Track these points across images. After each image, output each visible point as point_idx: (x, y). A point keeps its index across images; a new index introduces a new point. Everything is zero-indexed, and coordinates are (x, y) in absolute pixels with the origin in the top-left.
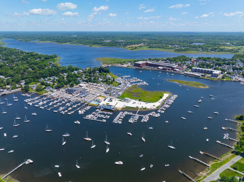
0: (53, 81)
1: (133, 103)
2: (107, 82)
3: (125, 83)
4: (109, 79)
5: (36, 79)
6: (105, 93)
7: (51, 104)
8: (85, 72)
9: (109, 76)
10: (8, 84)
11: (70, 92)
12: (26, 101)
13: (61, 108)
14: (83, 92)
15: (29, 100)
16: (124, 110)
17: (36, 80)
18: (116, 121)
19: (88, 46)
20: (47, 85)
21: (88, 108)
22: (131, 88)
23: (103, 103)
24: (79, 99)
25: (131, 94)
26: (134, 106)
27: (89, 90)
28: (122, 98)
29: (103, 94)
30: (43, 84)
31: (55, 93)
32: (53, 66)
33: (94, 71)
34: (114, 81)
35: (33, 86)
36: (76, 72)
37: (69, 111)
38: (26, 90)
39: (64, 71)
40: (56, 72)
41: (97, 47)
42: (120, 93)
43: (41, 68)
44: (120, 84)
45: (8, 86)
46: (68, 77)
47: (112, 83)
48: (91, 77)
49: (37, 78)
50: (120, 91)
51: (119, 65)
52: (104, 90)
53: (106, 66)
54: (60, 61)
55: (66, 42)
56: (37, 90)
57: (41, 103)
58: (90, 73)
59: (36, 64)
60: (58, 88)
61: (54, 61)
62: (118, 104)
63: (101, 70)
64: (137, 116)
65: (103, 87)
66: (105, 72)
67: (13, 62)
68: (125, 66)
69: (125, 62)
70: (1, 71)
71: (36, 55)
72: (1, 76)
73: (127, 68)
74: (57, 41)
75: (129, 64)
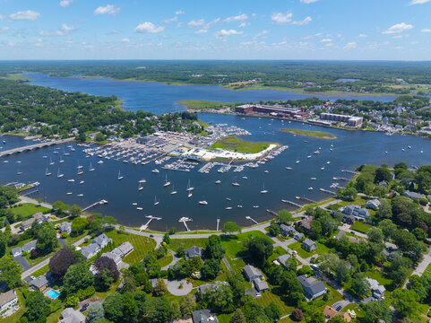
0: (117, 130)
1: (224, 154)
2: (193, 130)
3: (217, 131)
4: (197, 127)
5: (93, 126)
6: (190, 143)
7: (118, 154)
8: (161, 119)
9: (195, 123)
10: (56, 133)
11: (142, 142)
12: (86, 151)
13: (132, 159)
14: (159, 142)
15: (89, 150)
16: (212, 161)
17: (94, 128)
18: (201, 170)
19: (165, 84)
20: (109, 134)
21: (167, 158)
22: (226, 138)
23: (186, 153)
24: (155, 149)
25: (225, 144)
26: (228, 156)
27: (167, 139)
28: (212, 149)
29: (186, 145)
30: (104, 132)
31: (122, 143)
32: (114, 111)
33: (175, 117)
34: (203, 129)
35: (92, 136)
36: (149, 119)
37: (144, 161)
38: (83, 140)
39: (131, 117)
40: (119, 118)
41: (179, 84)
42: (210, 143)
43: (96, 113)
44: (212, 133)
45: (56, 136)
46: (137, 123)
47: (199, 132)
48: (169, 124)
49: (95, 125)
50: (210, 141)
51: (213, 110)
52: (189, 140)
53: (193, 111)
54: (123, 105)
55: (129, 78)
56: (97, 139)
57: (105, 153)
58: (169, 120)
59: (89, 108)
60: (126, 137)
61: (114, 105)
62: (206, 154)
63: (185, 116)
64: (229, 167)
65: (188, 137)
66: (191, 119)
67: (53, 105)
68: (222, 111)
69: (221, 107)
70: (41, 116)
71: (85, 96)
72: (43, 124)
73: (225, 114)
74: (113, 77)
75: (229, 109)
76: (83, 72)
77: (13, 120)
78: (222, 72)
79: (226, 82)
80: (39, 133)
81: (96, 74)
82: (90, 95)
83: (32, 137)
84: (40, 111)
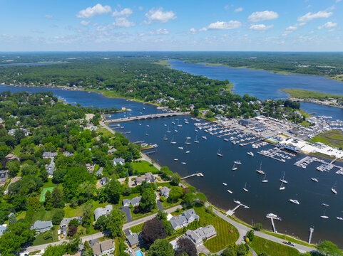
0: (225, 110)
1: (326, 150)
2: (294, 119)
3: (321, 124)
4: (298, 116)
5: (205, 104)
6: (290, 132)
7: (221, 132)
8: (264, 104)
9: (297, 112)
10: (178, 107)
11: (244, 124)
12: (196, 124)
13: (232, 138)
14: (260, 126)
15: (199, 124)
16: (311, 155)
17: (206, 106)
18: (298, 163)
19: (272, 72)
20: (217, 113)
21: (265, 144)
22: (330, 132)
23: (283, 142)
24: (254, 133)
25: (327, 139)
26: (330, 154)
27: (267, 125)
28: (312, 142)
29: (285, 133)
30: (213, 111)
31: (226, 122)
32: (225, 93)
33: (277, 105)
34: (304, 119)
35: (203, 112)
36: (253, 103)
38: (195, 115)
39: (237, 100)
40: (228, 100)
41: (285, 73)
42: (311, 136)
43: (211, 93)
44: (314, 125)
45: (178, 109)
46: (242, 106)
47: (301, 122)
48: (272, 110)
49: (207, 103)
50: (311, 133)
51: (317, 101)
52: (288, 129)
53: (296, 100)
54: (233, 89)
55: (242, 66)
56: (207, 116)
57: (211, 129)
58: (271, 106)
59: (206, 89)
60: (230, 117)
61: (226, 88)
62: (304, 147)
63: (288, 104)
64: (330, 166)
65: (288, 125)
66: (293, 107)
67: (181, 84)
68: (327, 103)
69: (326, 98)
70: (171, 92)
71: (206, 79)
72: (171, 98)
73: (329, 106)
74: (229, 65)
75: (335, 101)
76: (208, 60)
77: (153, 93)
78: (330, 63)
79: (333, 74)
80: (167, 105)
81: (216, 62)
82: (209, 78)
83: (162, 108)
84: (171, 89)
